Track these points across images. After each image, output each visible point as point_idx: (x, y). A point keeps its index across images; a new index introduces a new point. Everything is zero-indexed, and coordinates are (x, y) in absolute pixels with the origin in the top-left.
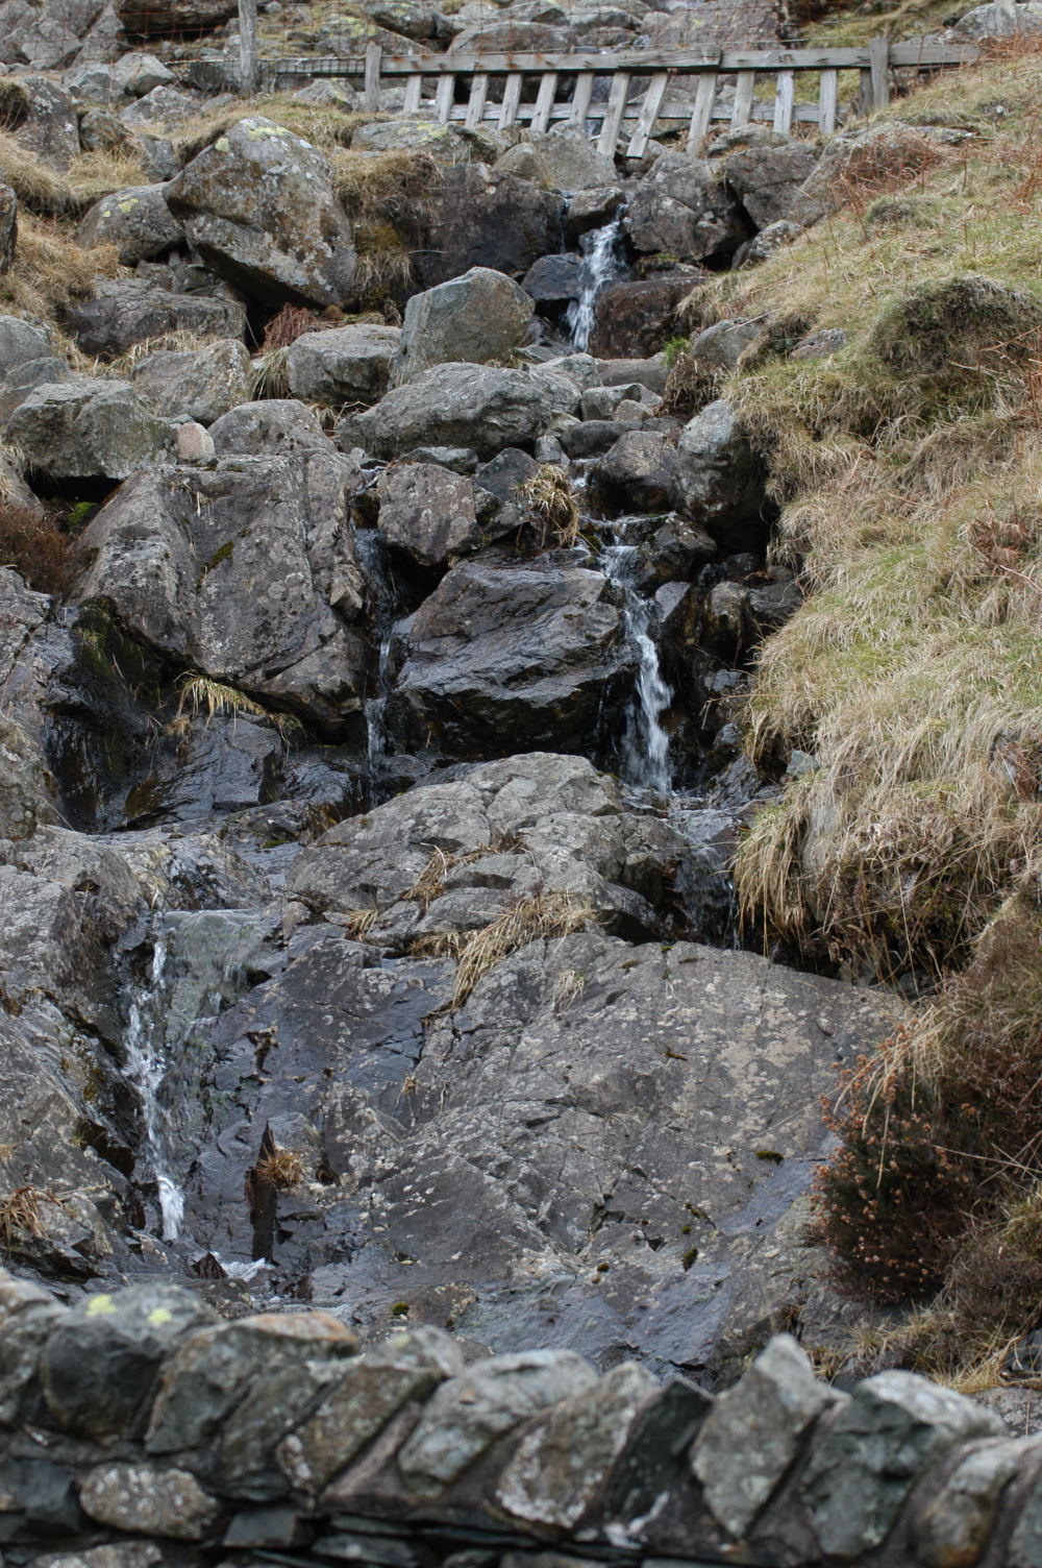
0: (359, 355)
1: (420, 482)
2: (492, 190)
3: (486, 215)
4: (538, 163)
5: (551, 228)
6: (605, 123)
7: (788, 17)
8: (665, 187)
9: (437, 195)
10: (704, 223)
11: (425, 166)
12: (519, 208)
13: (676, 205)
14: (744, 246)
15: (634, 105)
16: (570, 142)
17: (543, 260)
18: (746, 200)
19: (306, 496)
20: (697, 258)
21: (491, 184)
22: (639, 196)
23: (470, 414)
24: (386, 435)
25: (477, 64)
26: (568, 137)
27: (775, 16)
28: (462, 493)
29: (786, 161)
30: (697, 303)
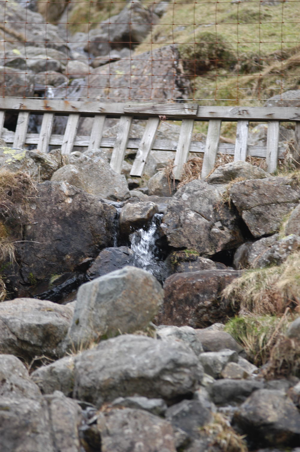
0: (35, 322)
1: (131, 422)
2: (69, 201)
3: (65, 217)
4: (81, 179)
5: (108, 228)
6: (114, 151)
7: (183, 72)
8: (188, 203)
9: (32, 202)
10: (216, 230)
11: (24, 182)
12: (87, 214)
13: (197, 217)
14: (243, 247)
15: (135, 139)
16: (97, 164)
17: (106, 251)
18: (245, 215)
19: (52, 429)
20: (211, 253)
21: (69, 196)
22: (171, 209)
23: (151, 373)
24: (89, 385)
25: (21, 105)
26: (95, 161)
27: (174, 71)
28: (165, 431)
29: (273, 189)
30: (238, 290)
